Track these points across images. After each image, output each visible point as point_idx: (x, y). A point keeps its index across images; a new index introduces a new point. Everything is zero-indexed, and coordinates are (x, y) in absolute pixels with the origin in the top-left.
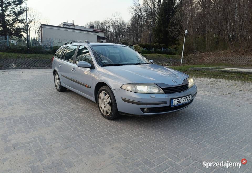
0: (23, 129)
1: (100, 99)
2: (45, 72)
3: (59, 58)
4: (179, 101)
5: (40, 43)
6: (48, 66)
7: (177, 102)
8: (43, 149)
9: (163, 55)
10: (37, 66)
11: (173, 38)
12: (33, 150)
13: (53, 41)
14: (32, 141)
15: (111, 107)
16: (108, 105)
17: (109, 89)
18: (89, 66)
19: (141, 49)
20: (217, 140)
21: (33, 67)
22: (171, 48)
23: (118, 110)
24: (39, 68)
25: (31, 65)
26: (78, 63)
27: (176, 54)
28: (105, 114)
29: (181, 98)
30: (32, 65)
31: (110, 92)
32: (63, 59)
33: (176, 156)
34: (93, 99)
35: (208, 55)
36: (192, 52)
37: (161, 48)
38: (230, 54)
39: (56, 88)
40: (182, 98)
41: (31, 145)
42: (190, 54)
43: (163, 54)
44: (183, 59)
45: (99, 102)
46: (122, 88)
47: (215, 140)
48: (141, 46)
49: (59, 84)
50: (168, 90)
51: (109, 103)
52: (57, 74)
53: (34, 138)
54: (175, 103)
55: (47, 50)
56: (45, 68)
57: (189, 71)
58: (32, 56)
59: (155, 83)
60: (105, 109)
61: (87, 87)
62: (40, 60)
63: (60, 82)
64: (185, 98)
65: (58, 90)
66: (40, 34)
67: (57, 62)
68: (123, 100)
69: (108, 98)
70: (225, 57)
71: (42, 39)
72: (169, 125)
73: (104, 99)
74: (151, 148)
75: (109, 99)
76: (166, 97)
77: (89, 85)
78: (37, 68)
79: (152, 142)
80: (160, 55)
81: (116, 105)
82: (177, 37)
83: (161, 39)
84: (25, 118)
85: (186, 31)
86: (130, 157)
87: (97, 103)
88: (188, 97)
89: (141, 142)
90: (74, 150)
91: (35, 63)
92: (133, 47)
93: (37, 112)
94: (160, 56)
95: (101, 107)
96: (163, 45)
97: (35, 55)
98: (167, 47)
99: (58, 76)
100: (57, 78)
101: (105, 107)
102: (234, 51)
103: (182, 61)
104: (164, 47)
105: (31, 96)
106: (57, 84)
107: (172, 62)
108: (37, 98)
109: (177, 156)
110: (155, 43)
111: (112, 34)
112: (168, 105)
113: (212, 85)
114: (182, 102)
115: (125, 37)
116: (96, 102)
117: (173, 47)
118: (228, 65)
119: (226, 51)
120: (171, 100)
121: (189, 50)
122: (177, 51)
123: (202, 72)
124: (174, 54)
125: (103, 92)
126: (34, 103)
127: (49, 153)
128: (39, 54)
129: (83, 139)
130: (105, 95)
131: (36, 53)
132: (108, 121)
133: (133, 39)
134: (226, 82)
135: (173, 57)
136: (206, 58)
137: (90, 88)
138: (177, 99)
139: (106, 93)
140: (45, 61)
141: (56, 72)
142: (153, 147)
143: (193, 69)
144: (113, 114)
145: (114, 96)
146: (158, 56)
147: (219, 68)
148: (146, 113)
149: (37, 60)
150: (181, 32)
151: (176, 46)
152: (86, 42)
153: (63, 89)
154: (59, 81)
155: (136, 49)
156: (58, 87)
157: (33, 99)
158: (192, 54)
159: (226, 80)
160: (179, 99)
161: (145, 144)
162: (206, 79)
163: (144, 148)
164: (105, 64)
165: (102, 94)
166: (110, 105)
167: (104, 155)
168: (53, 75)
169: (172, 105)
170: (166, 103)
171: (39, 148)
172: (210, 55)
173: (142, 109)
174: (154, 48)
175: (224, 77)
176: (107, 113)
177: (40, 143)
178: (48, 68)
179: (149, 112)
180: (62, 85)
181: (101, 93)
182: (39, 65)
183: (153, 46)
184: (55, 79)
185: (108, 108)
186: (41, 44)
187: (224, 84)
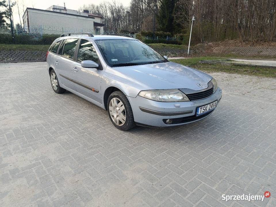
0: (20, 147)
1: (111, 105)
2: (37, 66)
3: (56, 53)
4: (205, 108)
5: (27, 30)
6: (39, 60)
7: (203, 109)
8: (50, 176)
9: (168, 45)
10: (26, 59)
11: (179, 25)
12: (38, 179)
13: (42, 28)
14: (34, 165)
15: (125, 116)
16: (122, 114)
17: (123, 96)
18: (96, 66)
19: (144, 38)
20: (250, 154)
21: (22, 60)
22: (176, 37)
23: (135, 121)
24: (29, 62)
25: (18, 58)
26: (83, 62)
27: (182, 44)
28: (117, 124)
29: (207, 106)
30: (20, 58)
31: (123, 98)
32: (60, 54)
33: (209, 178)
34: (102, 106)
35: (217, 45)
36: (200, 42)
37: (166, 37)
38: (240, 44)
39: (53, 89)
40: (209, 105)
41: (34, 171)
42: (197, 44)
43: (168, 43)
44: (190, 49)
45: (110, 110)
46: (140, 95)
47: (248, 154)
48: (143, 34)
49: (57, 85)
50: (193, 97)
51: (123, 112)
52: (54, 72)
53: (36, 159)
54: (201, 111)
55: (37, 39)
56: (36, 62)
57: (199, 64)
58: (19, 47)
59: (178, 89)
60: (118, 118)
61: (94, 91)
62: (29, 52)
63: (58, 83)
64: (211, 104)
65: (55, 92)
66: (26, 20)
67: (53, 58)
68: (141, 109)
69: (121, 106)
70: (234, 47)
71: (29, 26)
72: (192, 136)
73: (116, 107)
74: (179, 167)
75: (123, 108)
76: (191, 105)
77: (97, 89)
78: (26, 62)
79: (178, 160)
80: (165, 44)
81: (133, 115)
82: (183, 24)
83: (165, 26)
84: (21, 131)
85: (193, 18)
86: (156, 182)
87: (107, 110)
88: (214, 103)
89: (165, 160)
90: (87, 175)
91: (24, 55)
92: (135, 35)
93: (34, 122)
94: (165, 46)
95: (113, 116)
96: (168, 33)
97: (22, 45)
98: (172, 35)
99: (55, 75)
100: (54, 78)
101: (117, 116)
102: (243, 41)
103: (189, 52)
104: (169, 36)
105: (24, 100)
106: (54, 84)
107: (178, 53)
108: (32, 103)
109: (211, 178)
110: (158, 30)
111: (110, 20)
112: (194, 115)
113: (227, 82)
114: (208, 109)
115: (124, 23)
116: (105, 109)
117: (178, 35)
118: (237, 57)
119: (235, 41)
120: (197, 109)
121: (196, 40)
122: (182, 41)
123: (213, 65)
124: (180, 44)
125: (114, 99)
126: (30, 110)
127: (58, 182)
128: (26, 44)
129: (97, 159)
130: (118, 102)
131: (24, 43)
132: (122, 132)
133: (134, 25)
134: (241, 77)
135: (179, 47)
136: (214, 49)
137: (98, 92)
138: (203, 107)
139: (118, 100)
140: (35, 53)
141: (52, 70)
142: (180, 166)
143: (203, 62)
144: (128, 125)
145: (129, 103)
146: (163, 46)
147: (230, 60)
148: (170, 124)
149: (26, 52)
150: (188, 19)
151: (181, 34)
152: (88, 34)
153: (61, 91)
154: (57, 81)
155: (139, 38)
156: (56, 88)
157: (27, 104)
158: (199, 44)
159: (240, 75)
160: (205, 106)
161: (171, 164)
162: (218, 74)
163: (171, 168)
164: (115, 64)
165: (114, 101)
166: (124, 114)
167: (126, 181)
168: (49, 73)
169: (198, 114)
170: (191, 112)
171: (44, 175)
172: (218, 45)
173: (165, 121)
174: (158, 37)
175: (237, 72)
176: (120, 122)
177: (44, 168)
178: (39, 62)
179: (172, 124)
180: (60, 86)
181: (112, 100)
182: (28, 58)
183: (157, 35)
184: (52, 79)
185: (122, 118)
186: (27, 32)
187: (240, 79)
